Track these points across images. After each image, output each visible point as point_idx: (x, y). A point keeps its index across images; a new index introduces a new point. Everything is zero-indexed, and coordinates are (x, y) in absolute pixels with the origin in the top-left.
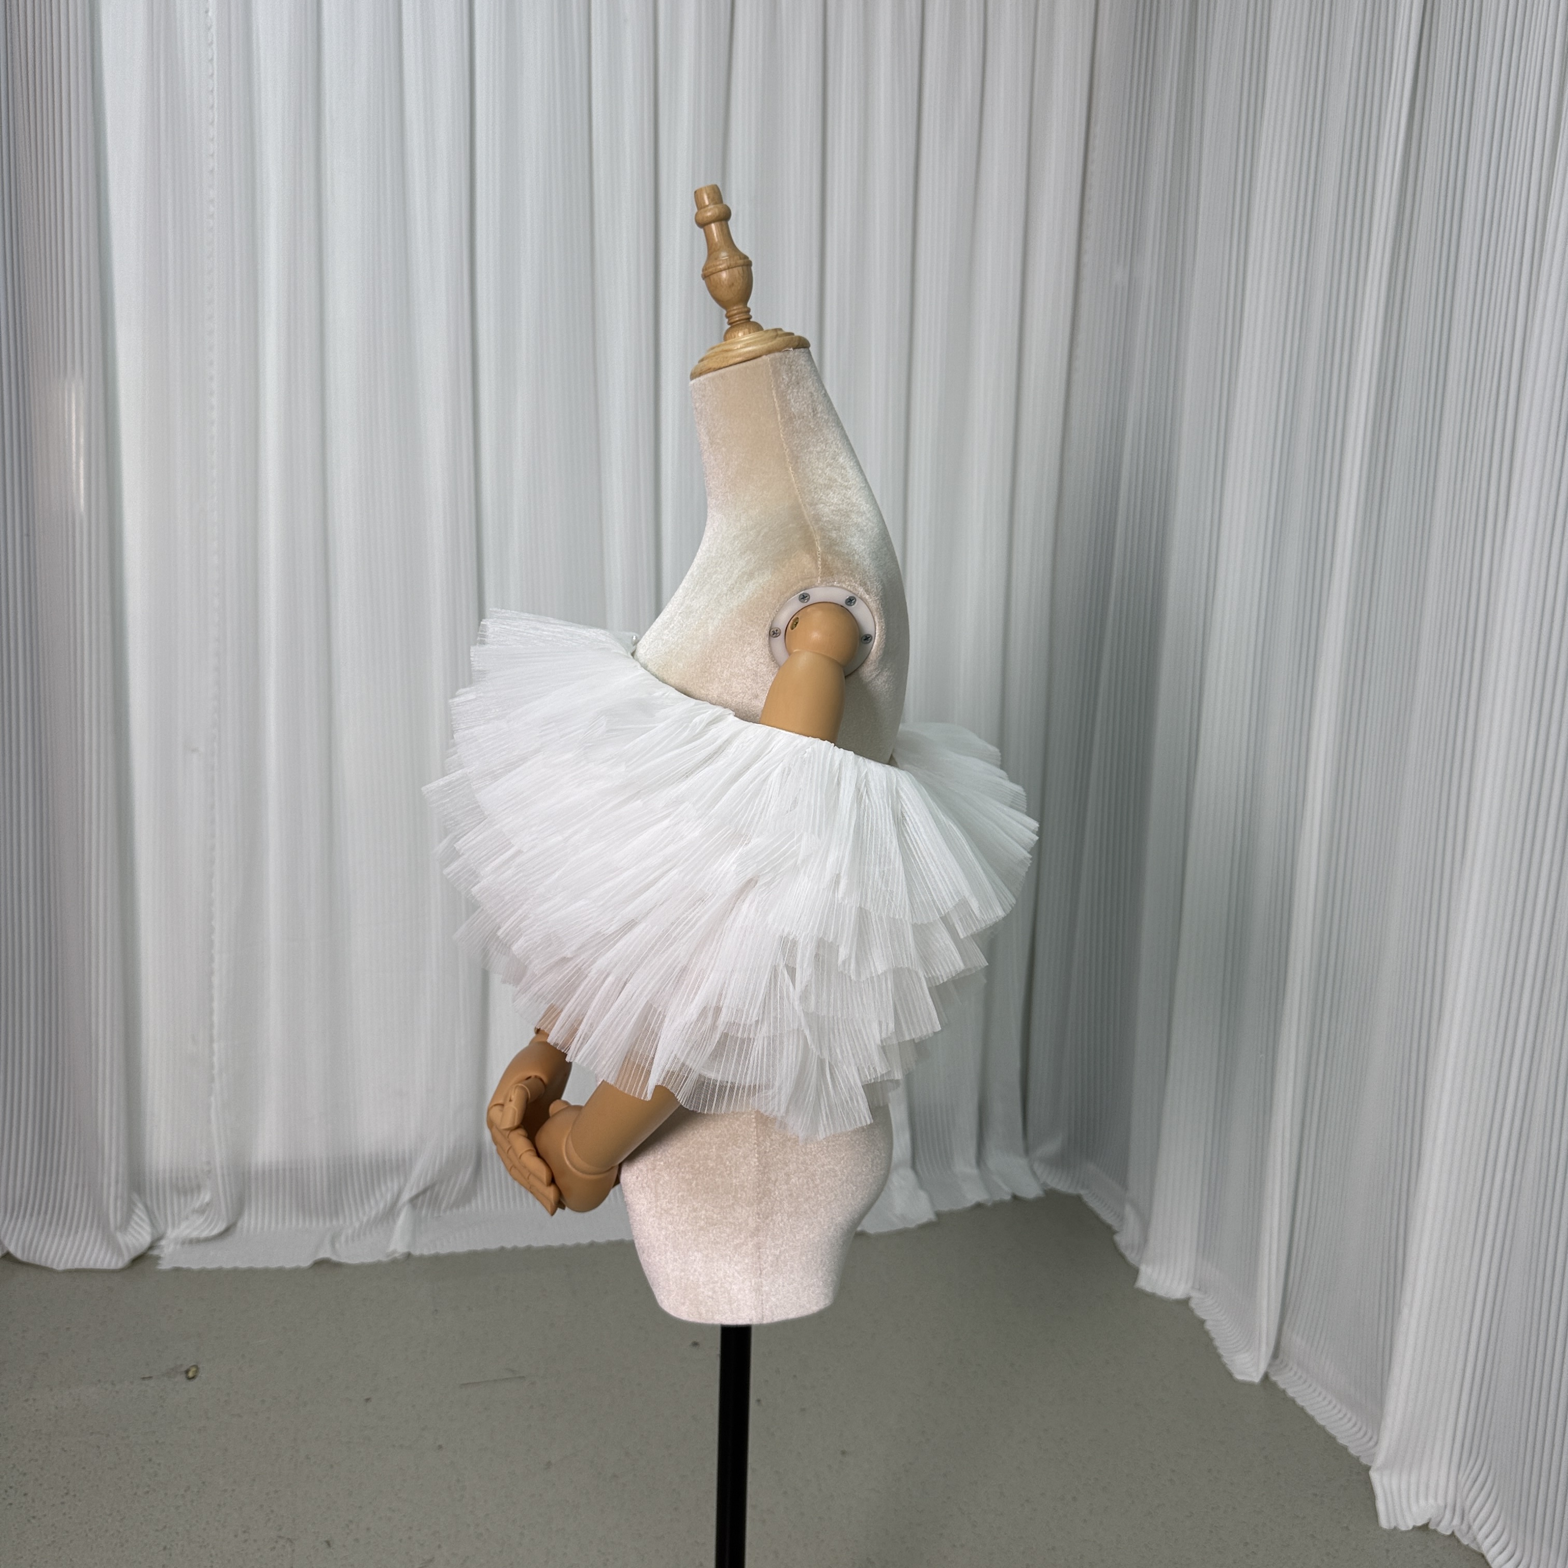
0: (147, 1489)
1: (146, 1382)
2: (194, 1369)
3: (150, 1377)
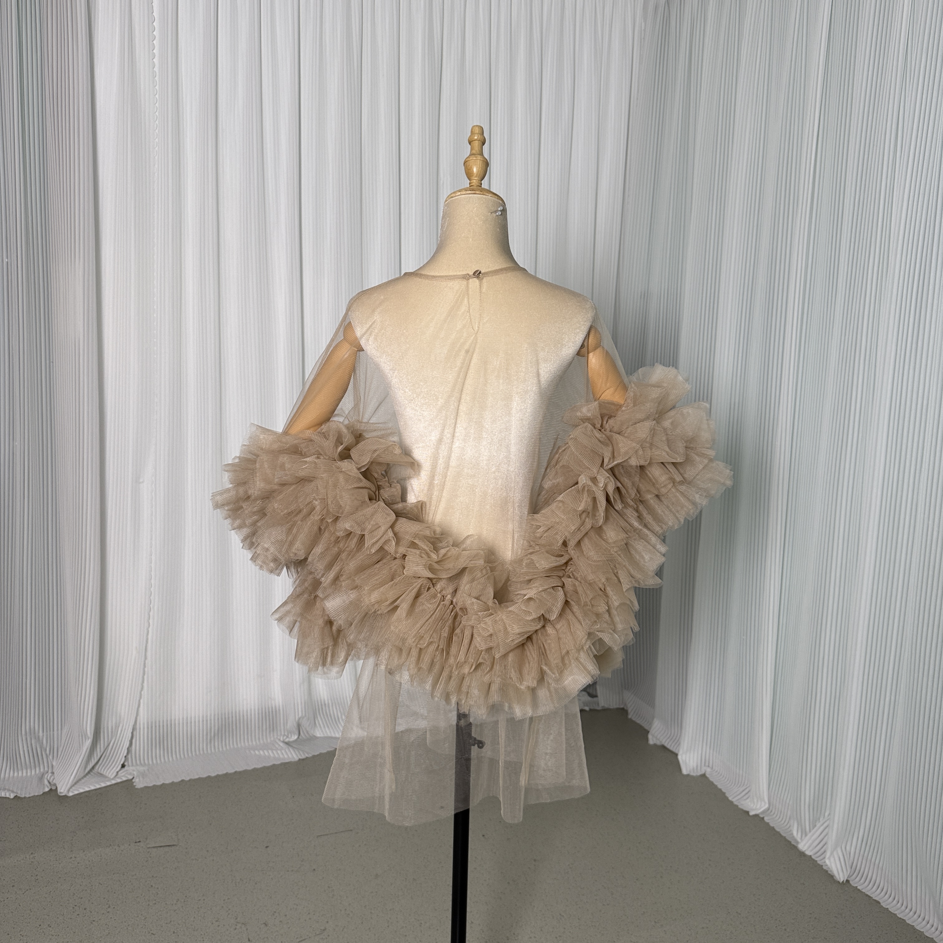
1: (138, 844)
3: (140, 842)
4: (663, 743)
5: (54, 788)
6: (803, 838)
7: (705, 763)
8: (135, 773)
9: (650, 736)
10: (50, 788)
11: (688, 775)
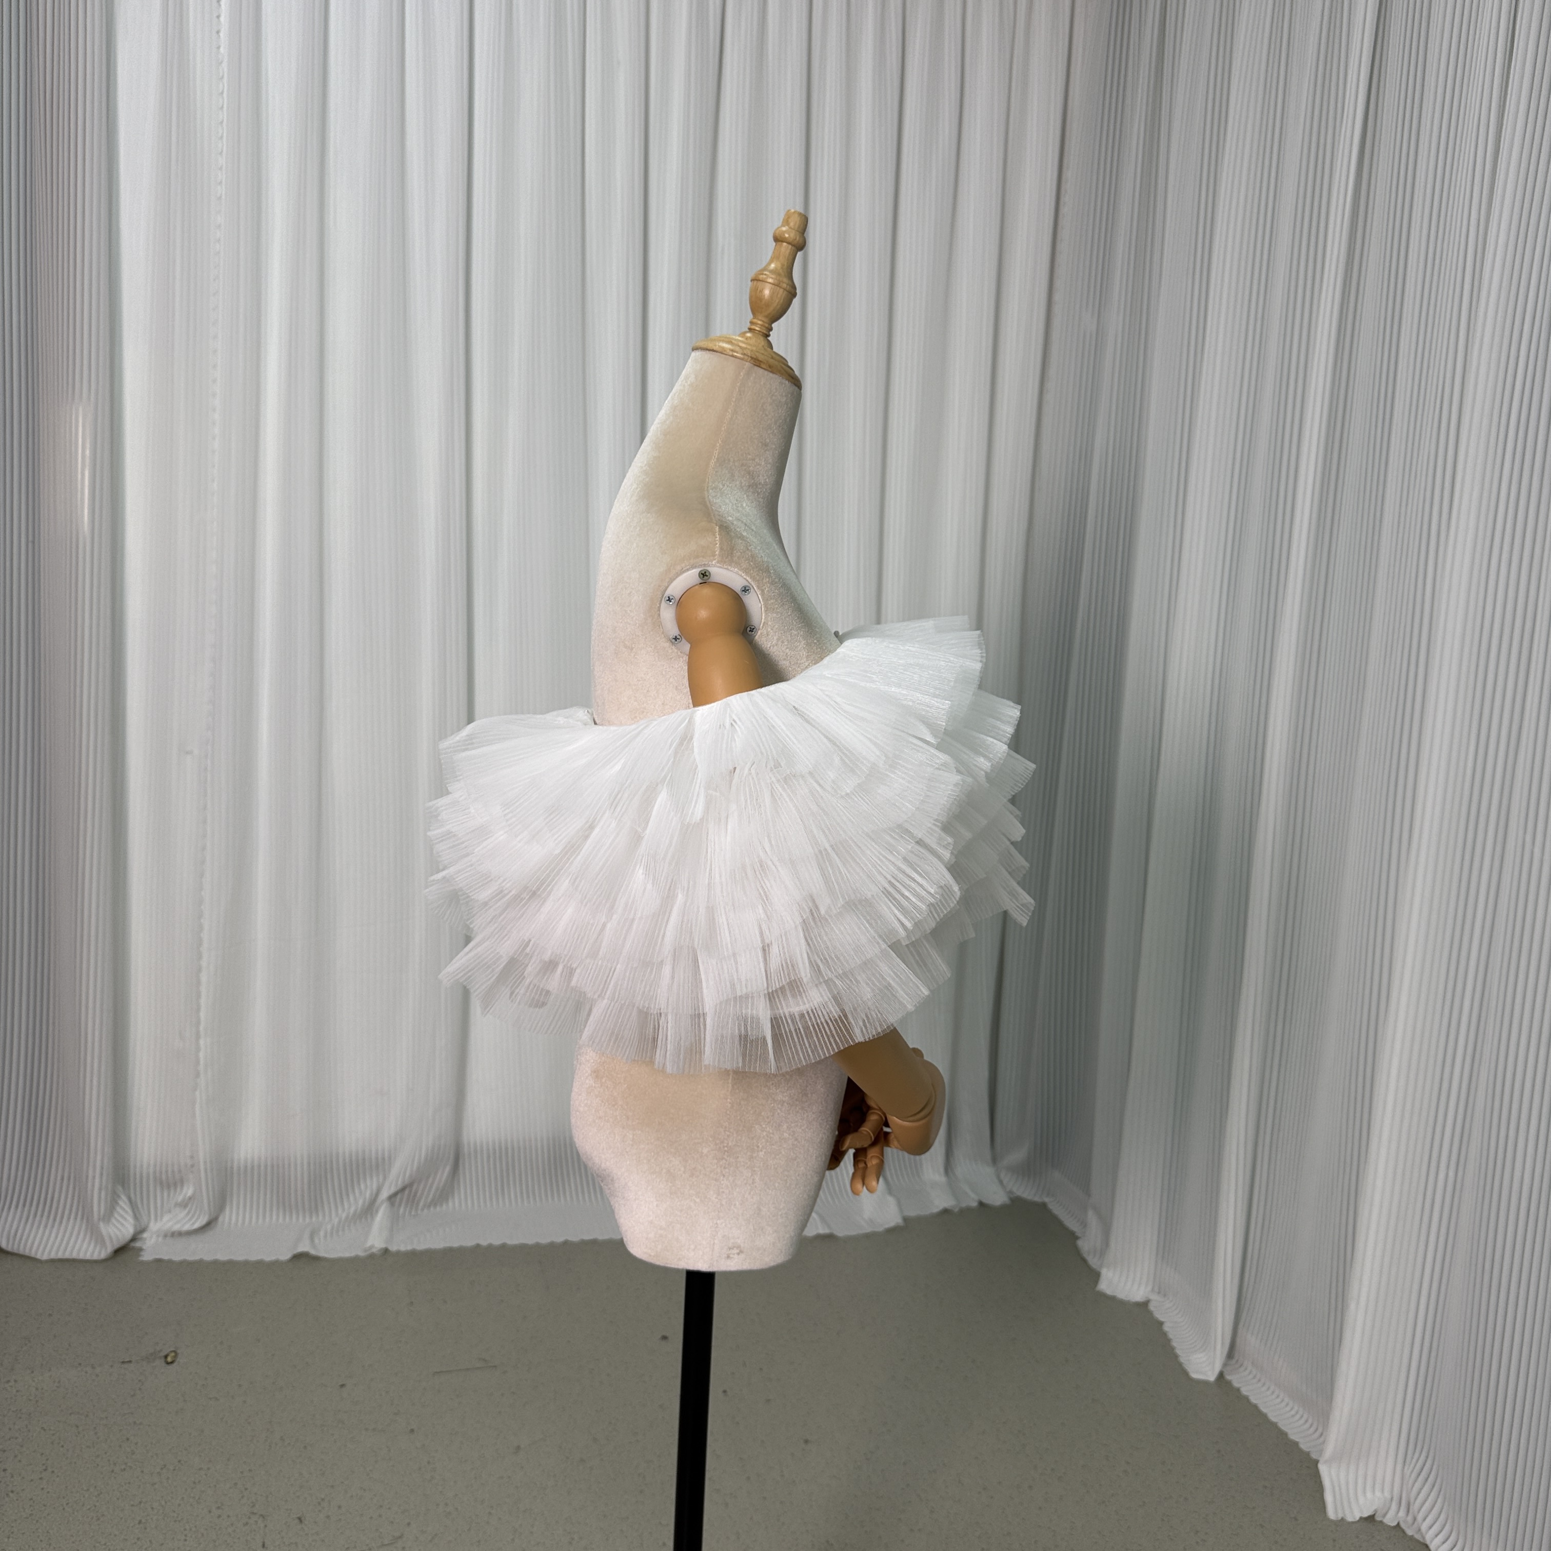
0: (123, 1467)
1: (126, 1366)
2: (173, 1354)
3: (130, 1362)
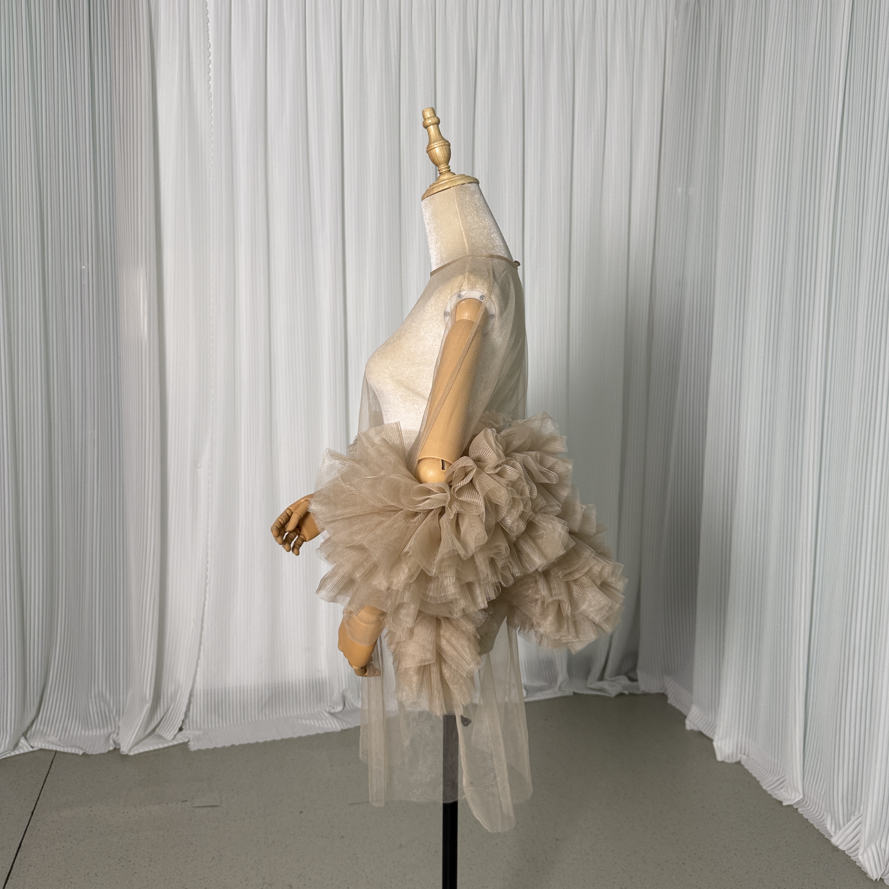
1: (184, 803)
3: (186, 801)
4: (700, 729)
5: (118, 747)
6: (837, 832)
7: (741, 750)
8: (191, 736)
9: (687, 722)
10: (114, 747)
11: (723, 762)
